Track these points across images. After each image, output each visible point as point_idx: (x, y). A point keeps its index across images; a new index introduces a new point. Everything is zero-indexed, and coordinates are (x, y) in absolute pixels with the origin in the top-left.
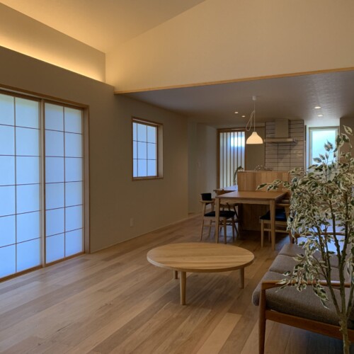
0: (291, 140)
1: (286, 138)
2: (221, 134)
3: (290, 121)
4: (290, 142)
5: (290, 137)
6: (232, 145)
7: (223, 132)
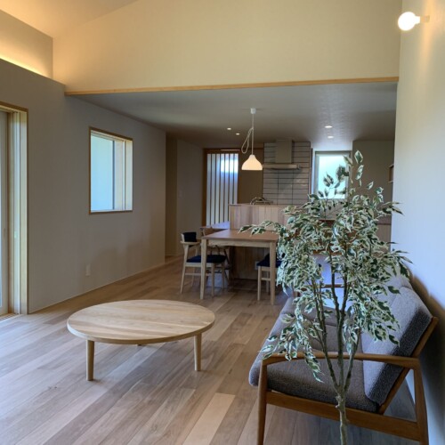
0: (294, 166)
1: (289, 164)
2: (209, 156)
3: (293, 142)
4: (293, 169)
5: (293, 163)
6: (222, 170)
7: (212, 153)
